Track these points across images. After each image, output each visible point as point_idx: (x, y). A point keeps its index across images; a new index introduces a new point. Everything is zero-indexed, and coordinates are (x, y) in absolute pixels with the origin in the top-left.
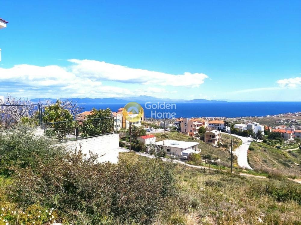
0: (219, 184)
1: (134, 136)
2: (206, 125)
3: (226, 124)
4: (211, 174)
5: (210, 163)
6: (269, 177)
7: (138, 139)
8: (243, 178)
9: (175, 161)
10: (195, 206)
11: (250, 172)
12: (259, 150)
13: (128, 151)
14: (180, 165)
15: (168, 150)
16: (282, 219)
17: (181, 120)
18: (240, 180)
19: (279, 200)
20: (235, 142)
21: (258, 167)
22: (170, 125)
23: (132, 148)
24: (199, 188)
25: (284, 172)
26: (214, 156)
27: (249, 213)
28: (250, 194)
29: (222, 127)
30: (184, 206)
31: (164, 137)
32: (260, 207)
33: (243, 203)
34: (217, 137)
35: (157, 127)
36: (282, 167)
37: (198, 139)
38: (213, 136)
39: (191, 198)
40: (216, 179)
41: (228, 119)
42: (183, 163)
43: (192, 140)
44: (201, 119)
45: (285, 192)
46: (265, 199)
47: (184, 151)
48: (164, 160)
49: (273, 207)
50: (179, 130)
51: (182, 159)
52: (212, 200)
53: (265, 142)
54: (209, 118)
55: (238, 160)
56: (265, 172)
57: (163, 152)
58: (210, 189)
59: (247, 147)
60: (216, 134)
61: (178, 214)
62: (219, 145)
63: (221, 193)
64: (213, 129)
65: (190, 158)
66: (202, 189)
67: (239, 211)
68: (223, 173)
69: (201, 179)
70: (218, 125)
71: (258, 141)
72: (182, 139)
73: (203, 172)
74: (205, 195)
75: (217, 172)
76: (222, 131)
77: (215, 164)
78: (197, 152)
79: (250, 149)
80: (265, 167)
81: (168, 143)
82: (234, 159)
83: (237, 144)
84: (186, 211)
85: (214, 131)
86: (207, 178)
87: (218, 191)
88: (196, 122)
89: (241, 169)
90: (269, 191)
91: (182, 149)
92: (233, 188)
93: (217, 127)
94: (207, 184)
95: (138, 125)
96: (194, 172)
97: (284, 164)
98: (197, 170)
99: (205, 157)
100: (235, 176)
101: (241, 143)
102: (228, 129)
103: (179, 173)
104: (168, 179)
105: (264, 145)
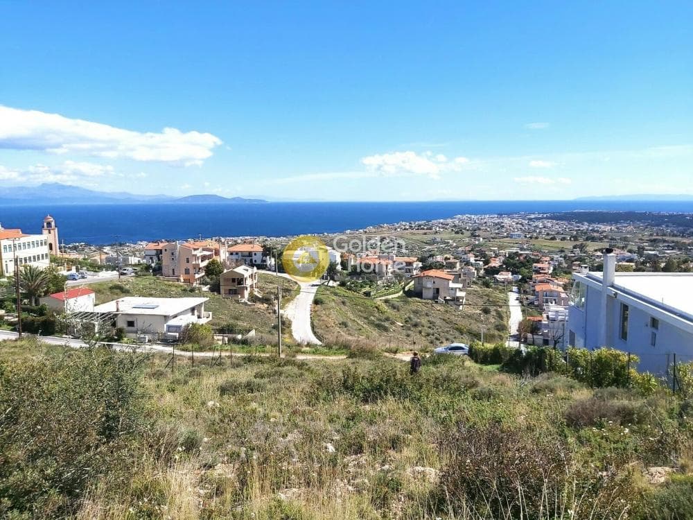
0: (250, 387)
1: (31, 294)
2: (223, 256)
3: (267, 251)
4: (236, 366)
5: (234, 341)
6: (352, 355)
7: (44, 301)
8: (302, 365)
9: (146, 348)
10: (191, 445)
11: (315, 350)
12: (331, 302)
13: (14, 336)
14: (162, 356)
15: (131, 324)
16: (371, 437)
17: (161, 246)
18: (296, 370)
19: (366, 401)
20: (287, 290)
21: (330, 338)
22: (133, 260)
23: (26, 327)
24: (203, 403)
25: (380, 342)
26: (242, 324)
27: (311, 437)
28: (313, 398)
29: (258, 259)
30: (164, 454)
31: (119, 290)
32: (331, 421)
33: (298, 420)
34: (249, 282)
35: (96, 268)
36: (375, 333)
37: (205, 288)
38: (240, 280)
39: (184, 430)
40: (244, 375)
41: (272, 241)
42: (169, 349)
43: (191, 292)
44: (211, 243)
45: (376, 381)
46: (341, 404)
47: (172, 322)
48: (117, 347)
49: (352, 417)
50: (158, 270)
51: (166, 341)
52: (233, 425)
53: (343, 284)
54: (231, 240)
55: (293, 327)
56: (344, 347)
57: (117, 328)
58: (230, 401)
59: (311, 298)
60: (246, 274)
61: (149, 472)
62: (254, 299)
63: (254, 405)
64: (238, 264)
65: (188, 337)
66: (210, 404)
67: (290, 437)
68: (261, 361)
69: (211, 381)
70: (250, 254)
71: (331, 283)
72: (165, 294)
73: (218, 363)
74: (217, 417)
75: (249, 360)
76: (259, 267)
77: (245, 342)
78: (203, 321)
79: (316, 302)
80: (345, 337)
81: (128, 305)
82: (284, 325)
83: (289, 293)
84: (169, 461)
85: (241, 270)
86: (222, 379)
87: (247, 402)
88: (199, 250)
89: (298, 347)
90: (347, 386)
91: (166, 318)
92: (278, 391)
93: (248, 259)
94: (223, 390)
95: (43, 265)
96: (195, 369)
97: (378, 326)
98: (204, 361)
99: (221, 331)
100: (287, 363)
101: (298, 291)
102: (271, 261)
103: (158, 375)
104: (122, 393)
105: (342, 291)
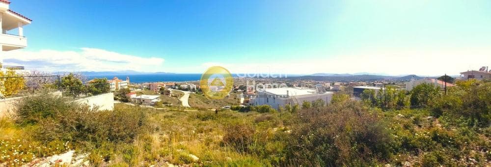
0: (171, 117)
1: (124, 93)
2: (165, 86)
3: (176, 85)
4: (167, 112)
5: (167, 106)
6: (199, 110)
7: (126, 95)
8: (186, 112)
9: (147, 106)
10: (157, 129)
11: (189, 108)
12: (194, 97)
13: (120, 102)
14: (150, 108)
15: (144, 101)
16: (205, 129)
17: (150, 83)
18: (184, 113)
19: (203, 120)
20: (181, 94)
21: (194, 106)
22: (145, 87)
23: (122, 100)
24: (160, 120)
25: (206, 106)
26: (169, 102)
27: (188, 129)
28: (189, 120)
29: (174, 87)
30: (152, 131)
31: (141, 93)
32: (194, 125)
33: (184, 125)
34: (171, 92)
35: (137, 88)
36: (206, 104)
37: (160, 93)
38: (169, 92)
39: (156, 126)
40: (170, 114)
41: (177, 83)
42: (152, 107)
43: (156, 94)
44: (162, 83)
45: (206, 116)
46: (197, 121)
47: (152, 101)
48: (141, 106)
49: (200, 124)
50: (149, 89)
51: (151, 105)
52: (168, 125)
53: (197, 93)
54: (166, 82)
55: (183, 103)
56: (197, 108)
57: (141, 102)
58: (167, 120)
59: (188, 96)
60: (171, 90)
61: (148, 135)
62: (172, 96)
63: (173, 121)
64: (168, 88)
65: (156, 104)
66: (162, 120)
67: (183, 129)
68: (174, 111)
69: (162, 115)
70: (172, 86)
71: (194, 93)
72: (151, 94)
73: (163, 111)
74: (164, 123)
75: (171, 110)
76: (174, 89)
77: (170, 106)
78: (159, 101)
79: (190, 97)
80: (197, 105)
81: (143, 97)
82: (180, 103)
83: (182, 95)
84: (153, 133)
85: (169, 89)
86: (164, 114)
87: (171, 120)
88: (159, 85)
89: (185, 108)
90: (198, 117)
91: (151, 100)
92: (179, 118)
93: (171, 87)
94: (165, 117)
95: (126, 87)
96: (158, 112)
97: (207, 103)
98: (160, 110)
99: (164, 103)
100: (181, 112)
101: (184, 94)
102: (177, 87)
103: (149, 113)
104: (143, 116)
105: (197, 95)
